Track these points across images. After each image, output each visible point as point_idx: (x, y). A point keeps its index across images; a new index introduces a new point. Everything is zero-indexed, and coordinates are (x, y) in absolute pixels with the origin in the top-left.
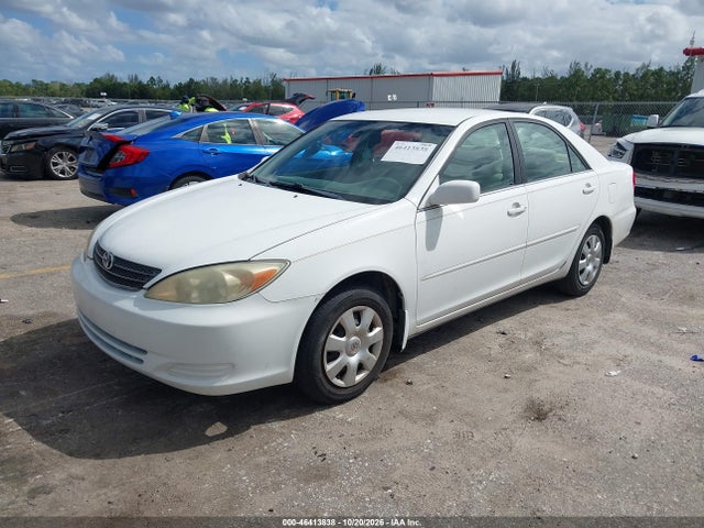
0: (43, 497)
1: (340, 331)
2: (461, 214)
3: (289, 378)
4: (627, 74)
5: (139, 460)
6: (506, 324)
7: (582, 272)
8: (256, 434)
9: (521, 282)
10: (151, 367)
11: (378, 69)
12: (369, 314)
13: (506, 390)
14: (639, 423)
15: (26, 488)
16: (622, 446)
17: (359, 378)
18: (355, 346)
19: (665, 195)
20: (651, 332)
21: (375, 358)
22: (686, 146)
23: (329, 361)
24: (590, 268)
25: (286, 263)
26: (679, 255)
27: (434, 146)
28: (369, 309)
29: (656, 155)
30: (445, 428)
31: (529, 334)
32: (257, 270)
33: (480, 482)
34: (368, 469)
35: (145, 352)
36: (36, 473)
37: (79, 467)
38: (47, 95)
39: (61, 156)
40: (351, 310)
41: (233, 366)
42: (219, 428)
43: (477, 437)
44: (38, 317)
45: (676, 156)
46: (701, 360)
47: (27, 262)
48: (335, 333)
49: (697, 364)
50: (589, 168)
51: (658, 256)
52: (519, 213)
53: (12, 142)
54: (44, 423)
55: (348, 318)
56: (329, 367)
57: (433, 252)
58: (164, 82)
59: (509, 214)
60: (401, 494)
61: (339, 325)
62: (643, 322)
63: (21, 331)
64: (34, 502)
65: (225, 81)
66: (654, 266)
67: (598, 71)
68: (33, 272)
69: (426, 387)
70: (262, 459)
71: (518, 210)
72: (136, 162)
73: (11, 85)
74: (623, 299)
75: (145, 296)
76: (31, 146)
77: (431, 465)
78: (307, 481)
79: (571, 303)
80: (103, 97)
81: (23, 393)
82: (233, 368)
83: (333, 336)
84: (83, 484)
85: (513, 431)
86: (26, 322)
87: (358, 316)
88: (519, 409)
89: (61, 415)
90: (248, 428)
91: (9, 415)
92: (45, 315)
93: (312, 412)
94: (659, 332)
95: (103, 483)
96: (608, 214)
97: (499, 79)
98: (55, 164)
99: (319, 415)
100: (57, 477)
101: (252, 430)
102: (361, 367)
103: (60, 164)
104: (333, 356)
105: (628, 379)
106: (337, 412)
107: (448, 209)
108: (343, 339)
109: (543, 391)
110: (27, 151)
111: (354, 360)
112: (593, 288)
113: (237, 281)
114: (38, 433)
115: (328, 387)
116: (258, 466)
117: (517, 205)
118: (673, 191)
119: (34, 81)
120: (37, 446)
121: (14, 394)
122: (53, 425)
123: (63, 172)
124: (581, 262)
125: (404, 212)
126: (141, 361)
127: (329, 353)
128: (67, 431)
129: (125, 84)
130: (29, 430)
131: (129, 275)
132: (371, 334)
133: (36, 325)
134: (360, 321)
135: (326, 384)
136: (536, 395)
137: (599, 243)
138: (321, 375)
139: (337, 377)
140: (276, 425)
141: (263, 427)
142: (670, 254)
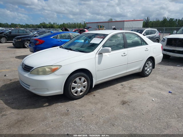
0: (4, 116)
1: (75, 82)
2: (108, 56)
3: (62, 93)
4: (179, 19)
5: (27, 110)
6: (124, 83)
7: (146, 70)
8: (54, 106)
9: (127, 73)
10: (31, 89)
11: (111, 19)
12: (83, 79)
13: (118, 98)
14: (148, 106)
15: (1, 114)
16: (141, 111)
17: (81, 94)
18: (79, 86)
19: (175, 52)
20: (161, 86)
21: (85, 89)
22: (180, 39)
23: (73, 89)
24: (149, 70)
25: (61, 66)
26: (178, 67)
27: (102, 39)
28: (83, 78)
29: (173, 41)
30: (99, 106)
31: (129, 86)
32: (53, 68)
33: (103, 118)
34: (77, 114)
35: (30, 86)
36: (4, 112)
37: (13, 111)
38: (29, 28)
39: (27, 42)
40: (78, 78)
41: (48, 89)
42: (47, 104)
43: (106, 108)
44: (13, 79)
45: (178, 41)
46: (171, 93)
47: (14, 67)
48: (74, 83)
49: (170, 93)
50: (148, 44)
51: (172, 67)
52: (125, 56)
53: (16, 39)
54: (9, 101)
55: (77, 79)
56: (72, 91)
57: (100, 65)
58: (57, 24)
59: (122, 56)
60: (83, 119)
61: (75, 81)
62: (160, 83)
63: (9, 82)
64: (3, 117)
65: (72, 23)
66: (170, 70)
67: (171, 19)
68: (15, 69)
69: (98, 97)
70: (54, 111)
71: (125, 54)
72: (42, 44)
73: (20, 25)
74: (157, 78)
75: (30, 73)
76: (20, 40)
77: (93, 113)
78: (63, 116)
79: (143, 79)
80: (42, 28)
81: (6, 95)
82: (48, 90)
83: (73, 84)
84: (14, 114)
85: (115, 107)
86: (11, 80)
87: (80, 79)
88: (119, 103)
89: (13, 100)
90: (53, 104)
91: (1, 100)
92: (15, 79)
93: (69, 101)
94: (163, 86)
95: (18, 114)
96: (153, 56)
97: (142, 22)
98: (26, 44)
99: (70, 102)
100: (8, 112)
101: (54, 105)
102: (81, 91)
103: (27, 44)
104: (74, 88)
105: (150, 96)
106: (75, 101)
107: (104, 54)
108: (76, 84)
109: (127, 98)
110: (19, 41)
111: (79, 90)
112: (150, 75)
113: (50, 70)
114: (7, 103)
115: (72, 95)
116: (53, 112)
117: (125, 53)
118: (177, 51)
119: (26, 24)
120: (6, 106)
121: (4, 95)
122: (10, 102)
123: (28, 46)
124: (145, 68)
125: (93, 55)
126: (29, 88)
127: (72, 88)
128: (13, 103)
129: (47, 24)
130: (5, 103)
131: (27, 69)
132: (84, 84)
133: (12, 81)
134: (81, 80)
135: (71, 94)
136: (124, 99)
137: (151, 64)
138: (70, 92)
139: (75, 93)
140: (59, 104)
141: (57, 104)
142: (175, 67)
